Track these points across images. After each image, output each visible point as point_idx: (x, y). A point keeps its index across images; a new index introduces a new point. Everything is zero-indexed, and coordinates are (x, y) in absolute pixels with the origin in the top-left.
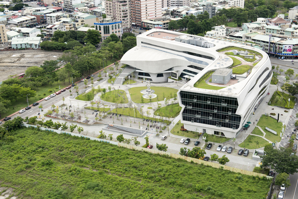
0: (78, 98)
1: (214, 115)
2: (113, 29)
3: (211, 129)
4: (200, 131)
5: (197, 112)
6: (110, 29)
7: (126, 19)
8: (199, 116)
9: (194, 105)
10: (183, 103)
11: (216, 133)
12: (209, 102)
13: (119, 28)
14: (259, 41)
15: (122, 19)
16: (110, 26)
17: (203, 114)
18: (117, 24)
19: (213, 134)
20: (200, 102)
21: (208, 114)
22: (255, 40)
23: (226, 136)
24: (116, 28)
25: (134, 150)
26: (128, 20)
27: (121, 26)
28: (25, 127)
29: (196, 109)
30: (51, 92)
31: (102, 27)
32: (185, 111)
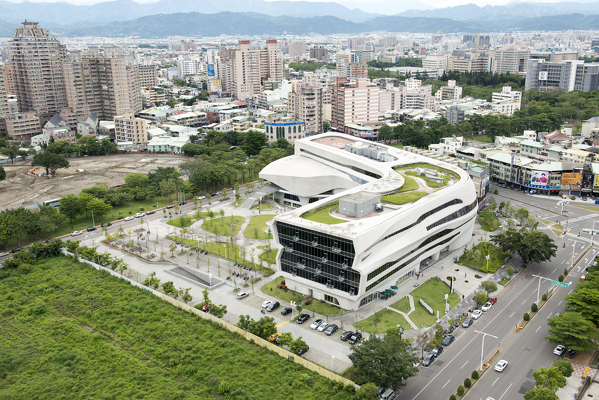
0: (170, 223)
1: (324, 267)
2: (290, 132)
3: (320, 291)
4: (305, 292)
5: (300, 260)
6: (286, 132)
7: (311, 119)
8: (302, 267)
9: (296, 246)
10: (282, 241)
11: (328, 298)
12: (315, 244)
13: (300, 131)
14: (498, 162)
15: (306, 118)
16: (286, 128)
17: (308, 263)
18: (297, 126)
19: (323, 299)
20: (305, 243)
21: (314, 265)
22: (491, 160)
23: (341, 306)
24: (295, 131)
25: (180, 309)
26: (316, 121)
27: (303, 129)
28: (63, 255)
29: (299, 254)
30: (142, 210)
31: (274, 128)
32: (284, 255)
